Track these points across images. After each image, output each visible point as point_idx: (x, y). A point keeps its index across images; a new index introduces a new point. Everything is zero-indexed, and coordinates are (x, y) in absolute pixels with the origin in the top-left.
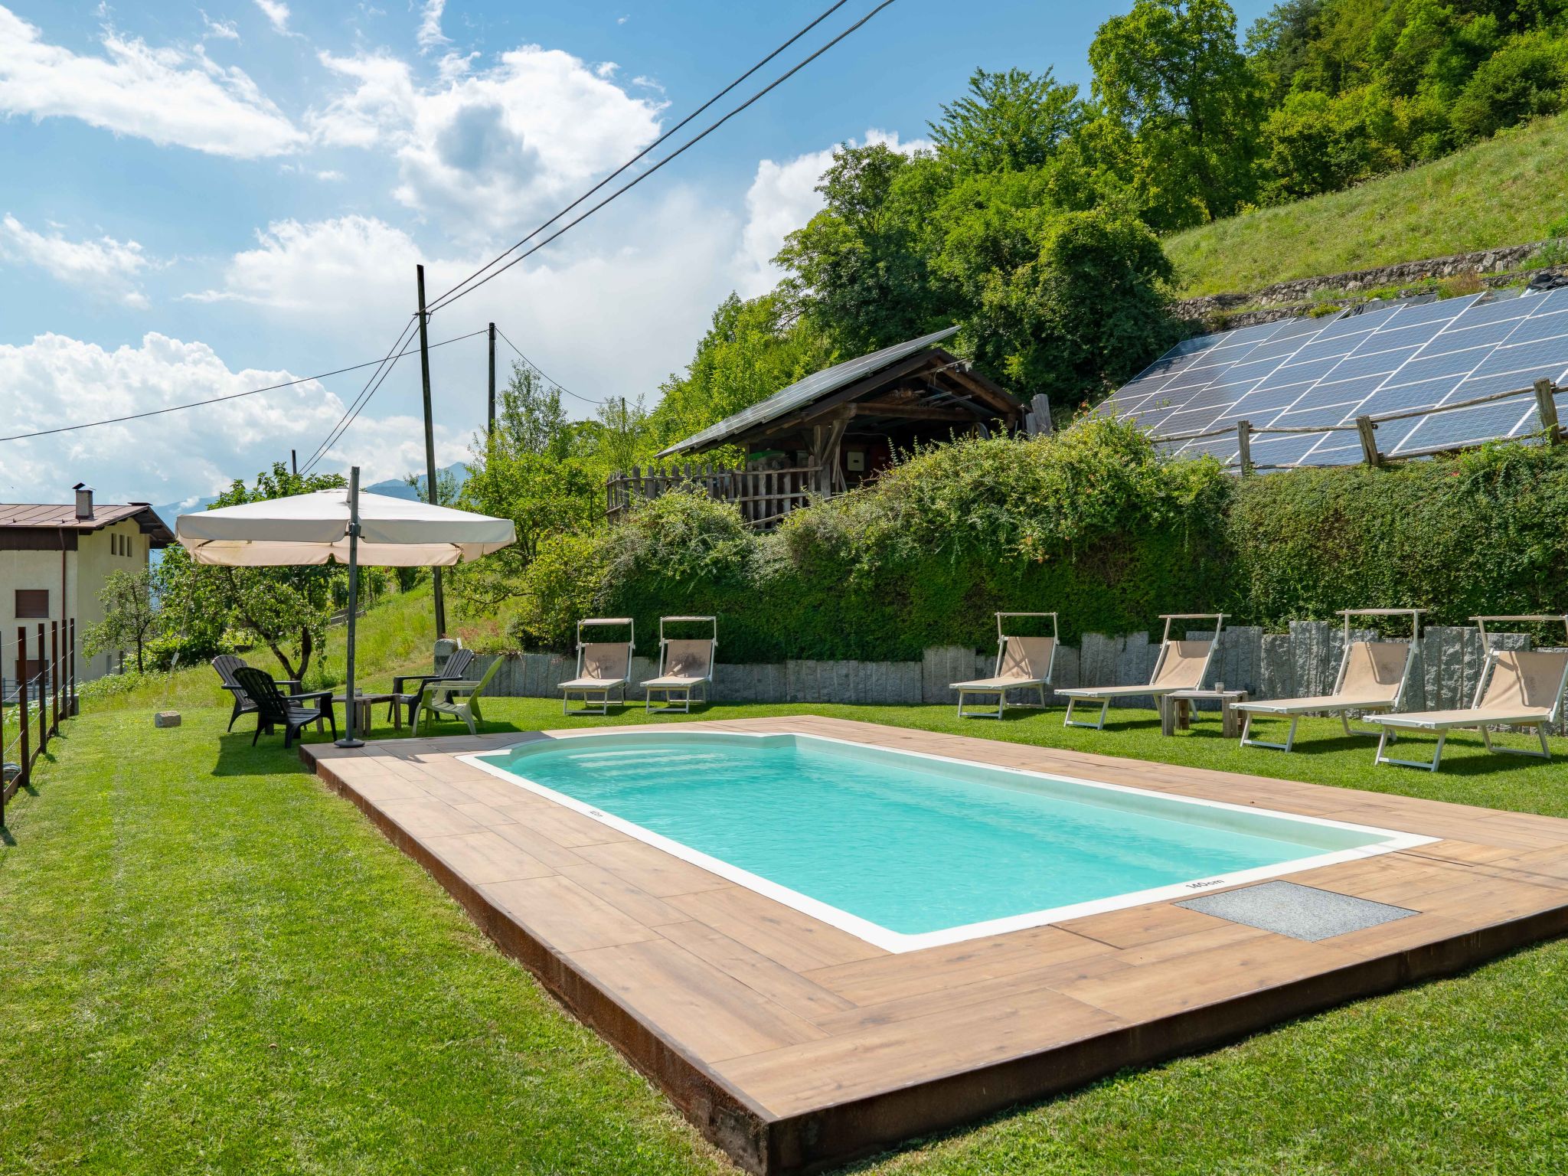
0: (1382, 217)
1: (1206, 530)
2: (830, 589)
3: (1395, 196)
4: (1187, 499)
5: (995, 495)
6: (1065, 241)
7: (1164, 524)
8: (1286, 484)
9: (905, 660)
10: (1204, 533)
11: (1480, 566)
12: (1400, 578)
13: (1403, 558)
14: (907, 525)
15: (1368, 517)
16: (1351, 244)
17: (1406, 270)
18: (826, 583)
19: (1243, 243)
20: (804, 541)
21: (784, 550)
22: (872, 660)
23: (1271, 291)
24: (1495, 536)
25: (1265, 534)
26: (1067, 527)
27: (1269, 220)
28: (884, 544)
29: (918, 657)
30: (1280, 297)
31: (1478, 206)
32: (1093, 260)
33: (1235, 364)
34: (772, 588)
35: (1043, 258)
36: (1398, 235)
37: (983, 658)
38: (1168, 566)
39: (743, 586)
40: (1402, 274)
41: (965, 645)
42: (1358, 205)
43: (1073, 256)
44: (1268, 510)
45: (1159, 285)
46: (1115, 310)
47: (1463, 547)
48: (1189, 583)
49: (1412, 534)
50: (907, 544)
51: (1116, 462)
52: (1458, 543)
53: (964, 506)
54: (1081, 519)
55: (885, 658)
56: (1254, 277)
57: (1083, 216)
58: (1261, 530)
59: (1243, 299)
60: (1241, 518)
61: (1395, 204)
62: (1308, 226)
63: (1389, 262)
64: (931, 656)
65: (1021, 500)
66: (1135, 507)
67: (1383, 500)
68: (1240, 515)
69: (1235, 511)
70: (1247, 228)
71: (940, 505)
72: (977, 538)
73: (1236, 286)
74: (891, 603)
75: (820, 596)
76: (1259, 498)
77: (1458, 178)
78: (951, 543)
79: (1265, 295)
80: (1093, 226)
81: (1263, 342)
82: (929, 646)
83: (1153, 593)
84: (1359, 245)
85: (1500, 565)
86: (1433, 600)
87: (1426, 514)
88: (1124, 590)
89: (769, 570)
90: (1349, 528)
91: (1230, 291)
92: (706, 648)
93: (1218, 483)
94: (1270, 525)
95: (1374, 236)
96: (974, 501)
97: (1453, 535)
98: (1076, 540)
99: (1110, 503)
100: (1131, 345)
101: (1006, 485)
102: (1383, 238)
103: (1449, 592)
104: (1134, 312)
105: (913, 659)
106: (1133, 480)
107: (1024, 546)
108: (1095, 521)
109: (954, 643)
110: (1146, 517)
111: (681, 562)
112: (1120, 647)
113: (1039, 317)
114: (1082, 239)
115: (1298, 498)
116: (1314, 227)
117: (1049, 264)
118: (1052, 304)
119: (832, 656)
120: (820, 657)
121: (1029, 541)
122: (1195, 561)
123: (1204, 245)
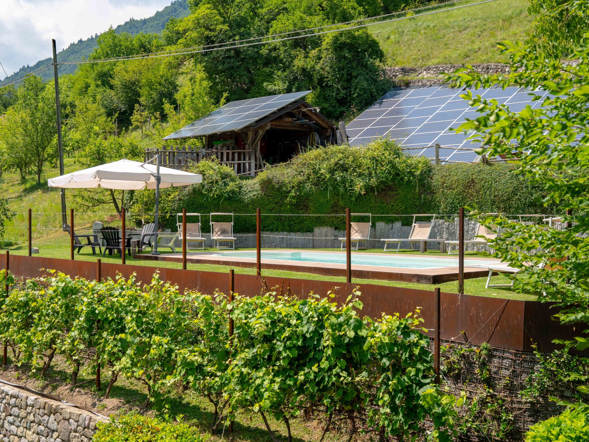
0: (479, 36)
1: (424, 184)
2: (277, 203)
3: (485, 25)
4: (418, 173)
5: (344, 168)
6: (336, 39)
7: (409, 181)
8: (454, 168)
9: (307, 232)
10: (423, 185)
11: (519, 199)
12: (493, 203)
13: (495, 196)
14: (308, 178)
15: (483, 182)
16: (466, 50)
17: (490, 67)
18: (276, 200)
19: (413, 39)
20: (267, 184)
21: (258, 187)
22: (293, 232)
23: (428, 69)
24: (525, 190)
25: (446, 187)
26: (374, 181)
27: (425, 29)
28: (300, 185)
29: (311, 231)
30: (432, 72)
31: (521, 38)
32: (349, 49)
33: (416, 107)
34: (253, 202)
35: (324, 45)
36: (487, 48)
37: (337, 231)
38: (409, 197)
39: (240, 201)
40: (488, 68)
41: (331, 226)
42: (468, 27)
43: (339, 47)
44: (447, 178)
45: (377, 63)
46: (358, 75)
47: (514, 193)
48: (417, 203)
49: (498, 188)
50: (308, 186)
51: (391, 158)
52: (513, 191)
53: (332, 171)
54: (378, 179)
55: (299, 231)
56: (419, 59)
57: (345, 27)
58: (445, 185)
59: (413, 70)
60: (437, 180)
61: (485, 30)
62: (445, 35)
63: (482, 62)
64: (317, 230)
65: (354, 171)
66: (398, 175)
67: (489, 176)
68: (436, 180)
69: (435, 177)
70: (414, 31)
71: (323, 171)
72: (337, 184)
73: (410, 63)
74: (302, 209)
75: (273, 206)
76: (444, 173)
77: (513, 20)
78: (327, 186)
79: (425, 70)
80: (349, 32)
81: (428, 97)
82: (316, 227)
83: (403, 207)
84: (469, 50)
85: (526, 199)
86: (504, 211)
87: (503, 181)
88: (393, 206)
89: (251, 195)
90: (477, 185)
91: (408, 66)
92: (229, 226)
93: (428, 167)
94: (448, 183)
95: (476, 47)
96: (336, 170)
97: (511, 189)
98: (376, 187)
99: (390, 173)
100: (365, 93)
101: (348, 164)
102: (479, 49)
103: (509, 208)
104: (367, 76)
105: (310, 232)
106: (397, 165)
107: (357, 189)
108: (384, 179)
109: (326, 225)
110: (402, 179)
111: (216, 191)
112: (390, 227)
113: (321, 75)
114: (343, 39)
115: (459, 174)
116: (447, 36)
117: (327, 49)
118: (327, 69)
119: (277, 230)
120: (272, 230)
121: (359, 186)
122: (420, 195)
123: (392, 37)
